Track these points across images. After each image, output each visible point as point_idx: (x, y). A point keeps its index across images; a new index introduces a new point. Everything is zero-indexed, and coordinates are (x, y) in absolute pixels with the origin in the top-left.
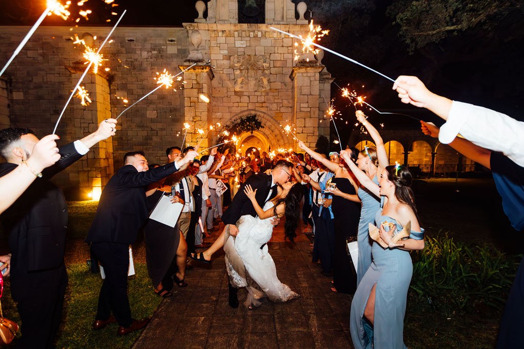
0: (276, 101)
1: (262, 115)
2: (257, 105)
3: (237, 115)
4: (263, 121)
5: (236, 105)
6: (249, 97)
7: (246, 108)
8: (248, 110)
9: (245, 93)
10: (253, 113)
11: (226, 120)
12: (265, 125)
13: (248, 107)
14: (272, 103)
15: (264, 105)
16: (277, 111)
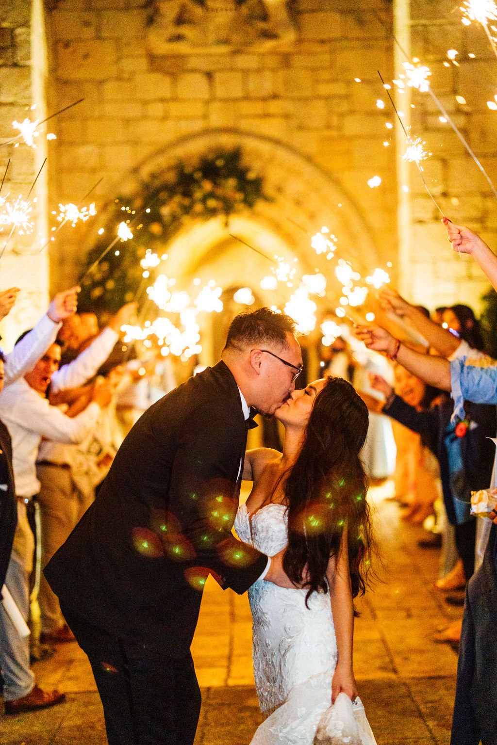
0: (325, 89)
1: (265, 148)
2: (247, 108)
3: (161, 151)
4: (273, 177)
5: (157, 109)
6: (209, 75)
7: (198, 125)
8: (206, 132)
9: (193, 63)
10: (227, 141)
11: (116, 176)
12: (279, 190)
13: (205, 117)
14: (305, 100)
15: (274, 107)
16: (327, 133)
